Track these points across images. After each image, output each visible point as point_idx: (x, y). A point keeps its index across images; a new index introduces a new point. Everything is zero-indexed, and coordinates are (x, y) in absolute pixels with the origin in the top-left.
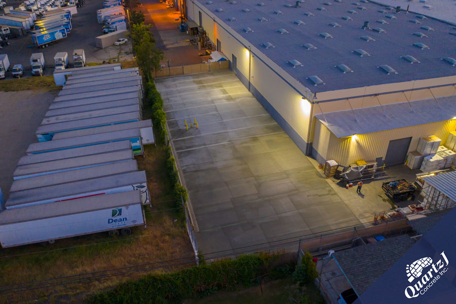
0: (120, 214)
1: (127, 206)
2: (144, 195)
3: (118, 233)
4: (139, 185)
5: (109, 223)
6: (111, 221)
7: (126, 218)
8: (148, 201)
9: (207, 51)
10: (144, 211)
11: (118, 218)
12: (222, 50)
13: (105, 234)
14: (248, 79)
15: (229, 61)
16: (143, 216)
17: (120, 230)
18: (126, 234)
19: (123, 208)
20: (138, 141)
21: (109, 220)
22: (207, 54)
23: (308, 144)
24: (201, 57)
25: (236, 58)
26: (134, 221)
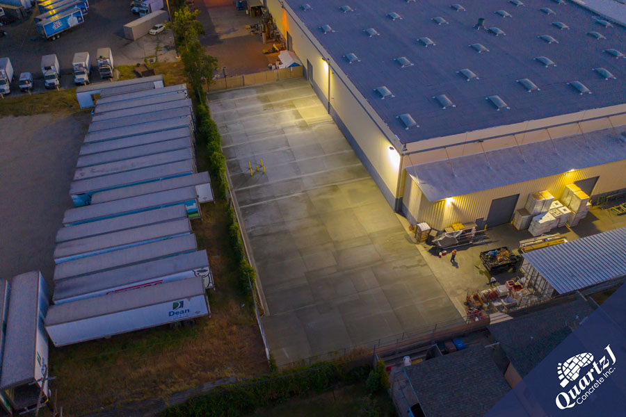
0: (182, 305)
1: (189, 298)
2: (207, 279)
3: (181, 325)
4: (200, 269)
5: (170, 315)
6: (172, 314)
7: (188, 310)
8: (211, 285)
9: (274, 46)
10: (207, 297)
11: (180, 310)
12: (294, 48)
13: (167, 327)
14: (327, 98)
15: (303, 66)
16: (207, 304)
17: (182, 322)
18: (189, 326)
19: (185, 301)
20: (194, 204)
21: (170, 313)
22: (274, 51)
23: (397, 199)
24: (267, 55)
25: (312, 67)
26: (197, 312)
